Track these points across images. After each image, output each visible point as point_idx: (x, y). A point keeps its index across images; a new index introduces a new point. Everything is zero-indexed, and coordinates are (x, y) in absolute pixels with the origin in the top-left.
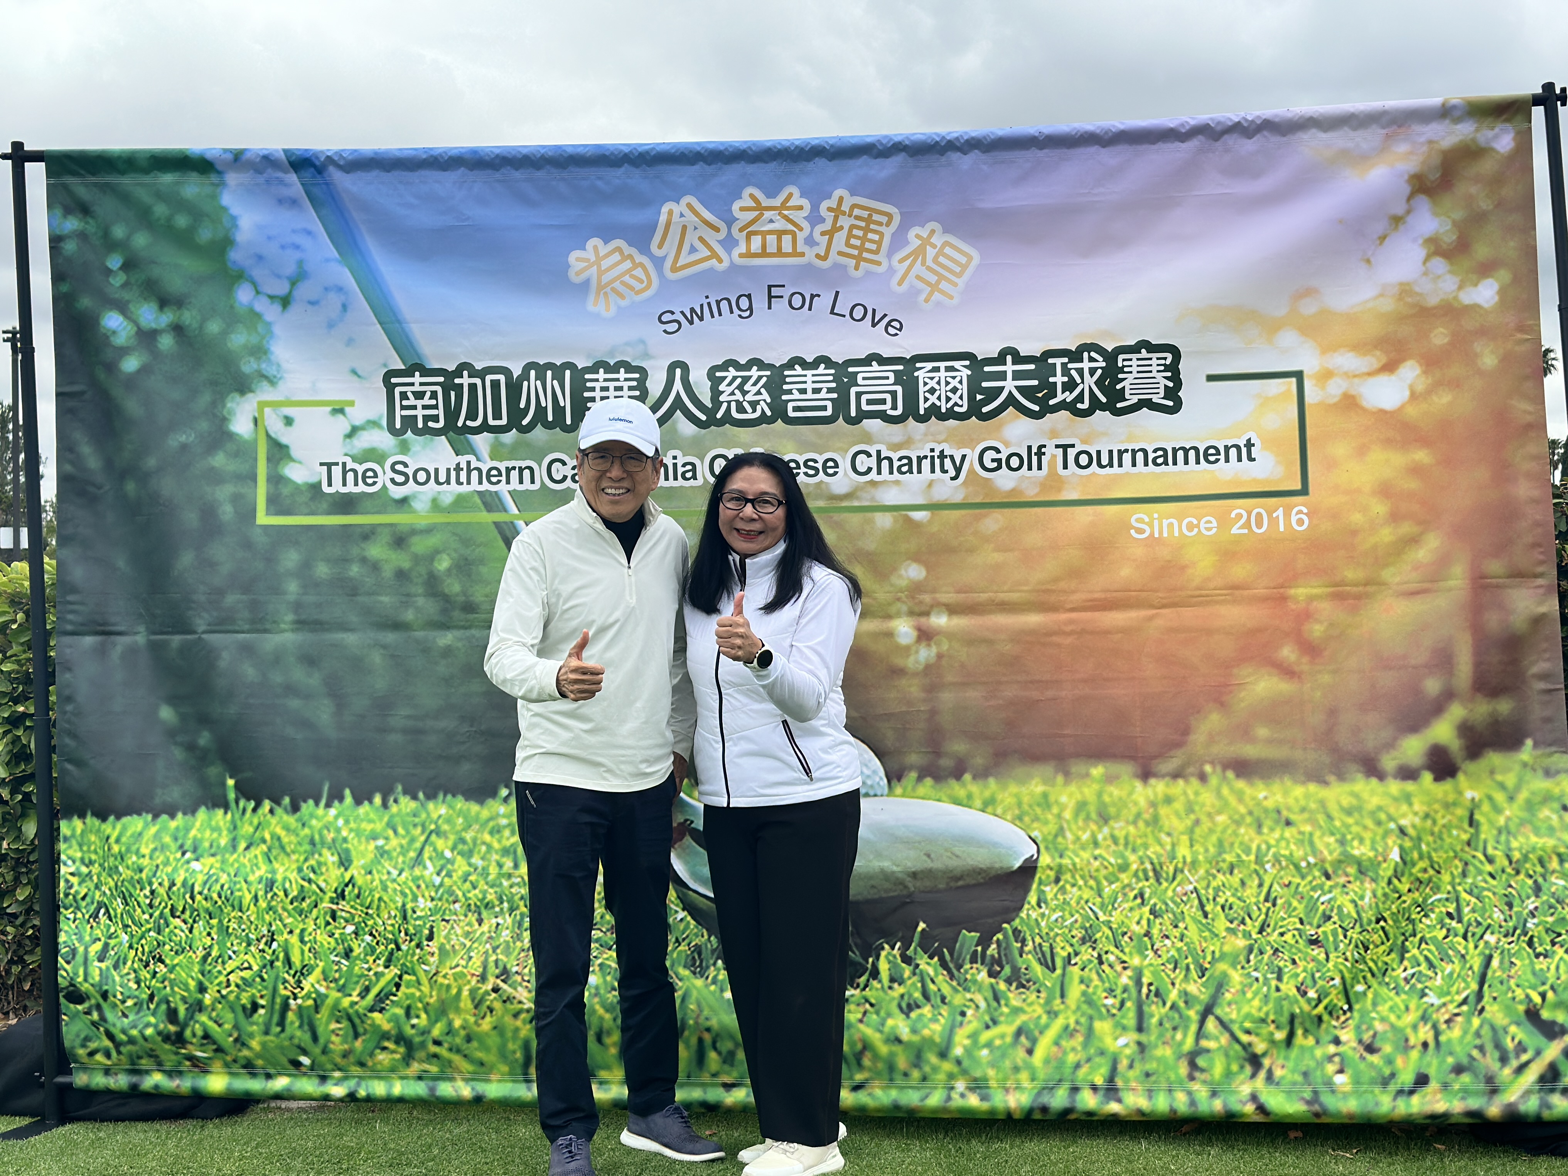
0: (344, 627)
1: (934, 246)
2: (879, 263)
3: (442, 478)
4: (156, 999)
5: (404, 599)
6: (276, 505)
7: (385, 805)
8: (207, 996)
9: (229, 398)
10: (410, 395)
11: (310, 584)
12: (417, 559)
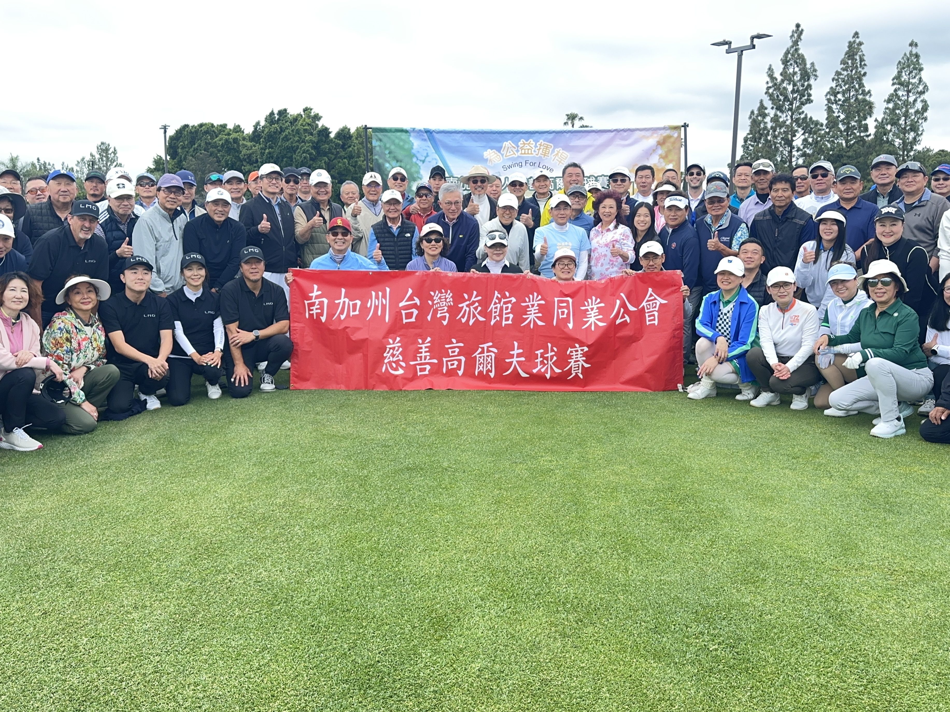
1: (560, 153)
2: (549, 157)
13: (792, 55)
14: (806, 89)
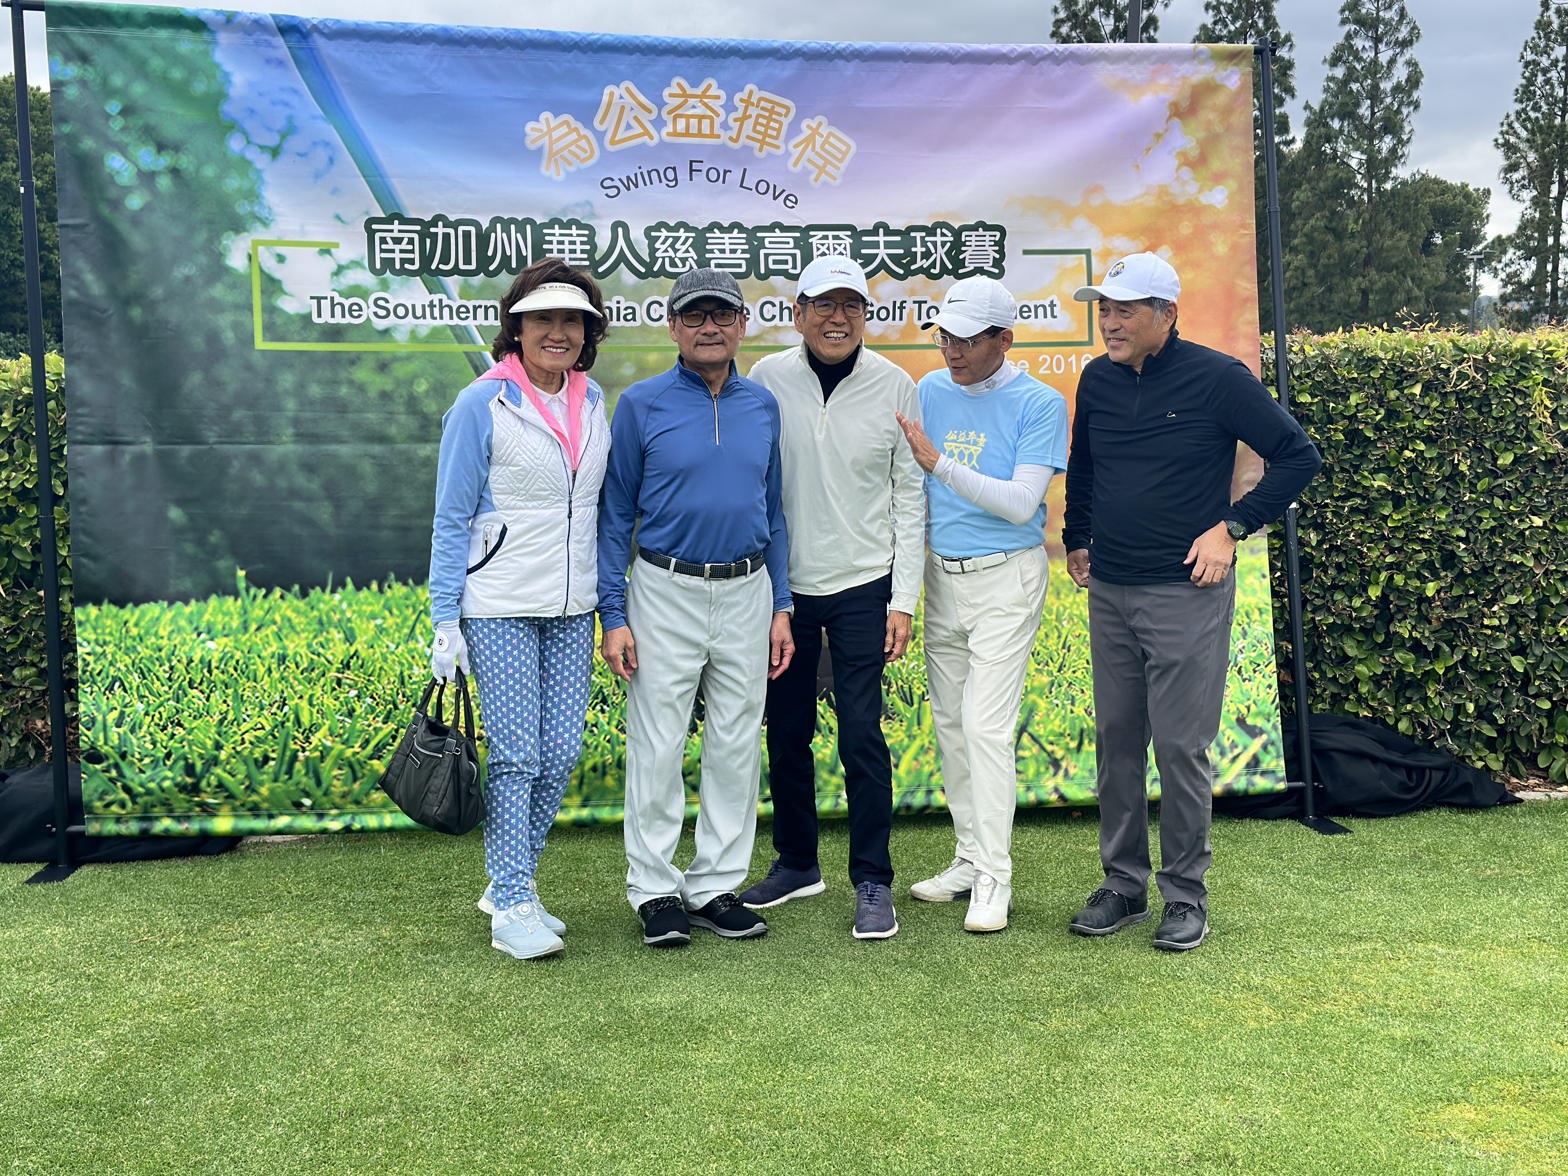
0: (338, 440)
1: (822, 136)
2: (778, 147)
3: (419, 313)
4: (173, 756)
5: (388, 416)
6: (272, 331)
7: (381, 590)
8: (223, 752)
9: (225, 235)
10: (389, 240)
11: (305, 402)
12: (398, 382)
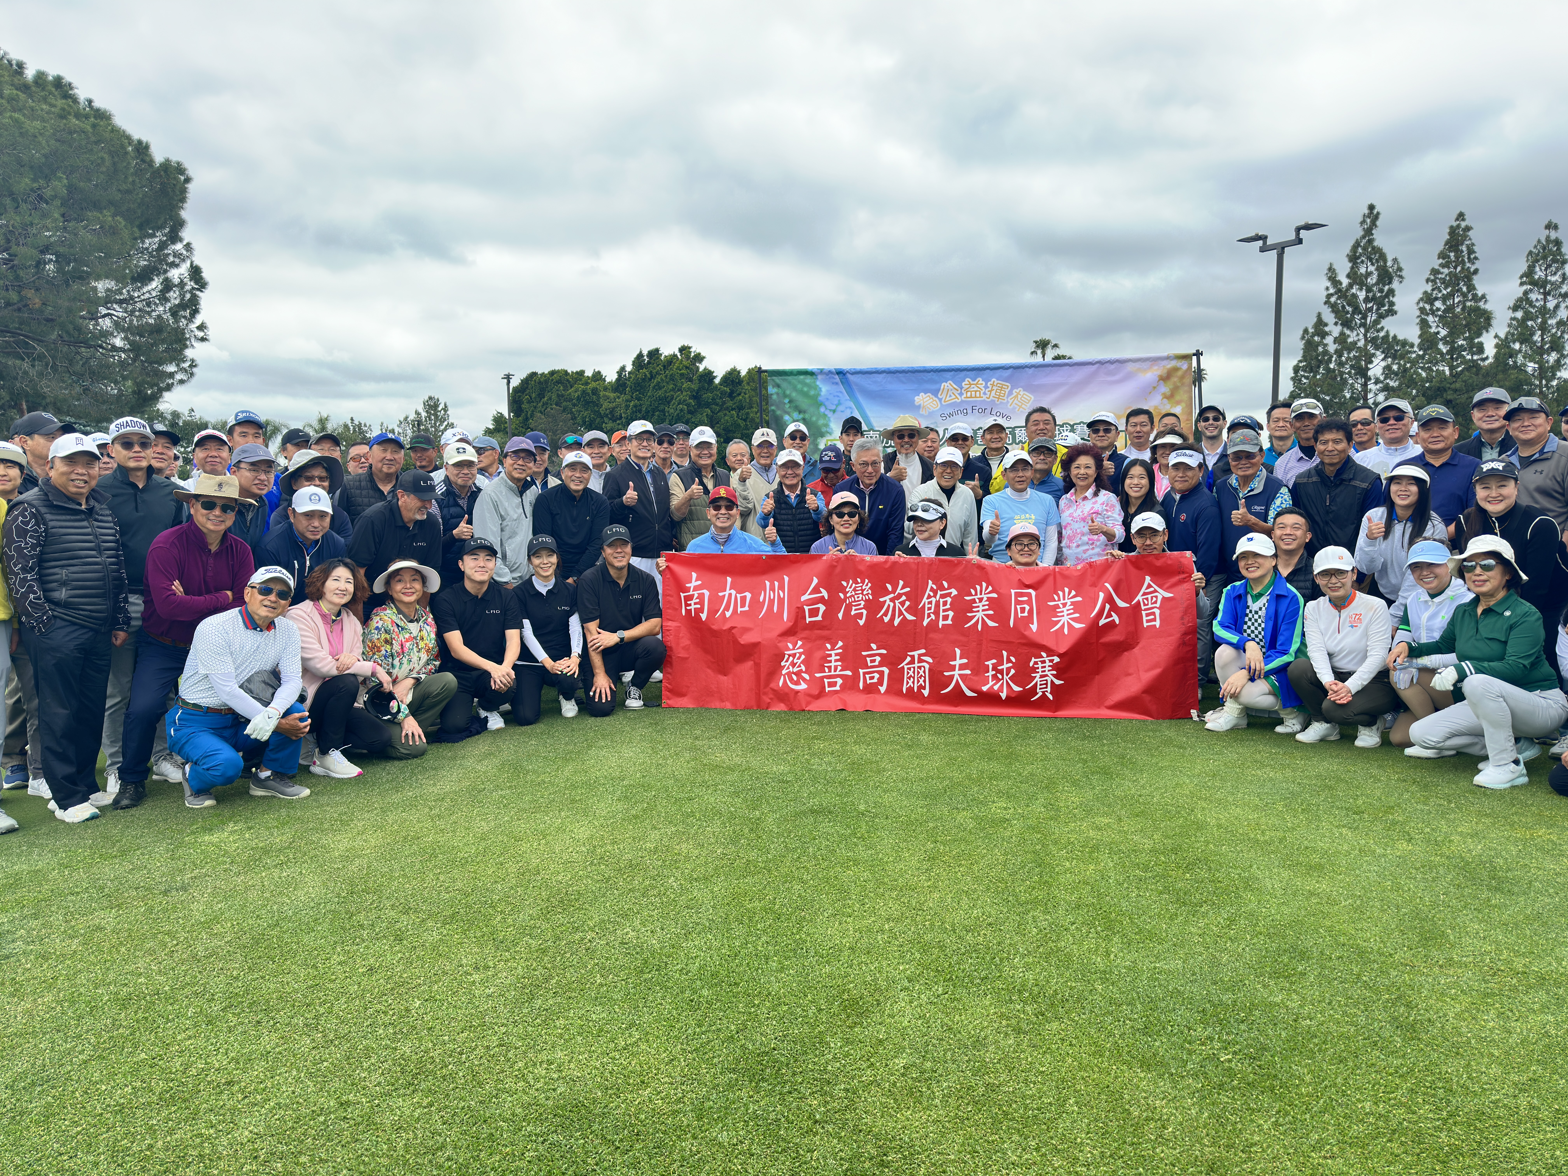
1: (1020, 395)
2: (1004, 400)
13: (1364, 249)
14: (1387, 296)
